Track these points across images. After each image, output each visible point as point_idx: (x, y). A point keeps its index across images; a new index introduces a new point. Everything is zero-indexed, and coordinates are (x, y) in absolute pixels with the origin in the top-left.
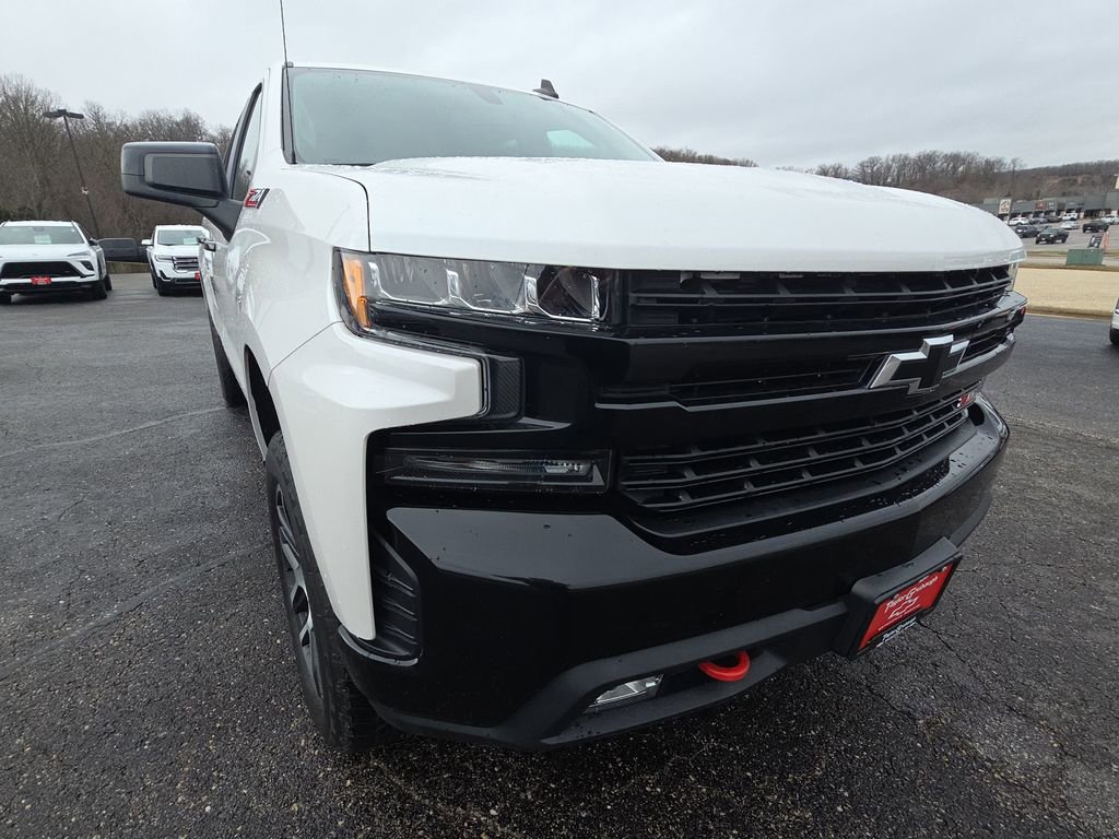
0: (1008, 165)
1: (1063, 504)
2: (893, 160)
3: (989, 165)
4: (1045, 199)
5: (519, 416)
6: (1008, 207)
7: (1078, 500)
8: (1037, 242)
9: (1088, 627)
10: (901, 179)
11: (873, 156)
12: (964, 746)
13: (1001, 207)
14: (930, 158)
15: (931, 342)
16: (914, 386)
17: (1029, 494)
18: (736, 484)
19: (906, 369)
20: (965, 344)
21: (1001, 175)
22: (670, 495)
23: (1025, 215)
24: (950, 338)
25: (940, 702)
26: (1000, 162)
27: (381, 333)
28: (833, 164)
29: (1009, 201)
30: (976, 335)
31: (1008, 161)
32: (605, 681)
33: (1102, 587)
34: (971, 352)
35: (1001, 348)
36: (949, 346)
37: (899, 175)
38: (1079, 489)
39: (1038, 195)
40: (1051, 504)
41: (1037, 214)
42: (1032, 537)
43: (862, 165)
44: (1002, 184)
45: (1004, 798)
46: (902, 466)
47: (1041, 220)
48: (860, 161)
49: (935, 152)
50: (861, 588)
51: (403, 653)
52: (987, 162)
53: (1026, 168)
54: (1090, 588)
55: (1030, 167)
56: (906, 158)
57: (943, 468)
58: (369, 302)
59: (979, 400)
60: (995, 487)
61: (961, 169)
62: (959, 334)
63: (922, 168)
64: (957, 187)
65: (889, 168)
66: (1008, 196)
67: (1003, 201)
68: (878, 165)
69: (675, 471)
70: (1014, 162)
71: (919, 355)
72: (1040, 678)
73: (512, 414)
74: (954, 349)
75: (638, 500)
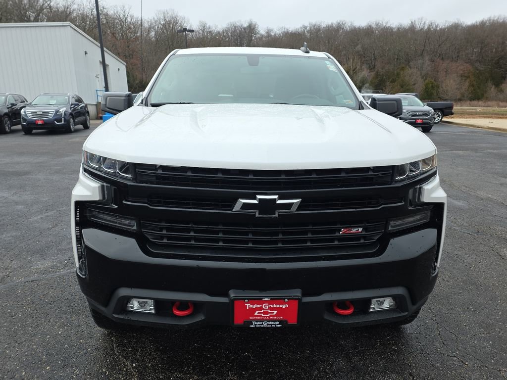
5: (112, 203)
15: (260, 197)
16: (257, 214)
20: (295, 201)
24: (274, 197)
32: (125, 295)
36: (276, 200)
50: (231, 293)
71: (255, 202)
73: (110, 202)
74: (281, 201)
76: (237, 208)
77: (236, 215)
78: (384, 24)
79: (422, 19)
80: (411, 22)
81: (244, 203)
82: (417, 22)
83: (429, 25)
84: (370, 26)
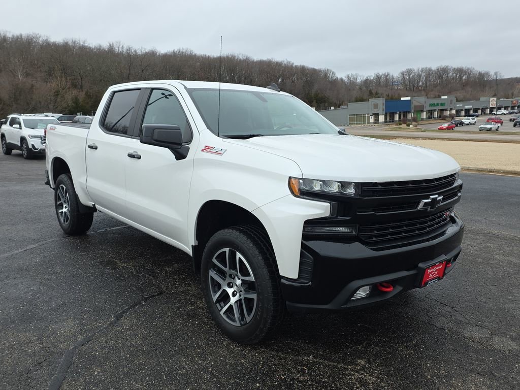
0: (493, 76)
1: (504, 264)
2: (422, 71)
3: (481, 76)
4: (516, 98)
5: (337, 216)
6: (495, 103)
7: (510, 263)
8: (515, 126)
9: (506, 303)
10: (428, 83)
11: (409, 68)
12: (461, 334)
13: (491, 103)
14: (445, 70)
15: (432, 197)
16: (429, 209)
17: (491, 262)
18: (385, 235)
19: (426, 204)
20: (442, 197)
21: (490, 82)
22: (371, 237)
23: (506, 108)
24: (437, 196)
25: (453, 325)
26: (487, 74)
27: (303, 197)
28: (384, 73)
29: (495, 99)
30: (445, 194)
31: (492, 73)
32: (360, 285)
33: (513, 291)
34: (444, 200)
35: (457, 197)
36: (437, 198)
37: (426, 80)
38: (512, 259)
39: (513, 96)
40: (499, 265)
41: (513, 108)
42: (490, 277)
43: (402, 74)
44: (491, 88)
45: (472, 345)
46: (429, 233)
47: (516, 111)
48: (401, 71)
49: (447, 67)
50: (420, 265)
51: (306, 281)
52: (480, 74)
53: (503, 78)
54: (509, 292)
55: (506, 77)
56: (430, 70)
57: (443, 233)
58: (300, 190)
59: (452, 214)
60: (462, 245)
61: (464, 77)
62: (439, 195)
63: (441, 77)
64: (463, 89)
65: (420, 76)
66: (494, 96)
67: (491, 99)
68: (413, 74)
69: (372, 231)
70: (496, 74)
71: (429, 200)
72: (487, 317)
73: (335, 216)
74: (438, 199)
75: (363, 239)
76: (421, 206)
77: (421, 211)
78: (82, 43)
79: (120, 42)
80: (109, 45)
81: (425, 202)
82: (115, 45)
83: (128, 50)
84: (67, 43)
